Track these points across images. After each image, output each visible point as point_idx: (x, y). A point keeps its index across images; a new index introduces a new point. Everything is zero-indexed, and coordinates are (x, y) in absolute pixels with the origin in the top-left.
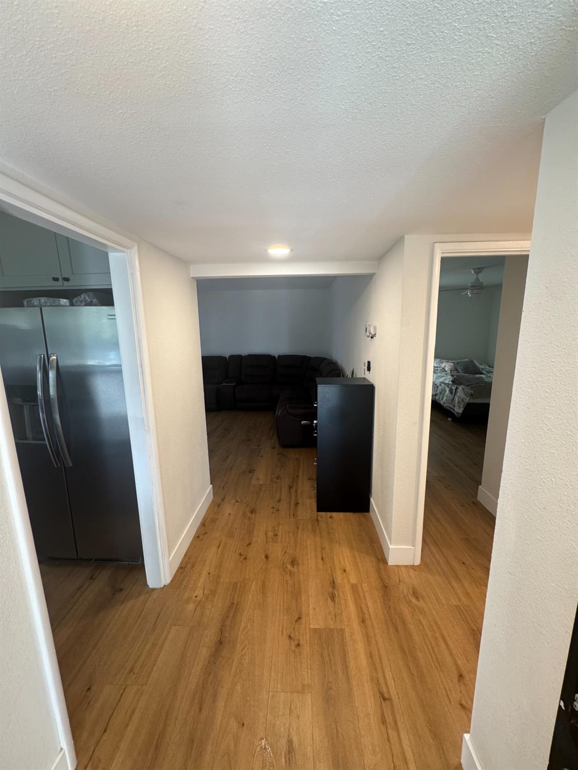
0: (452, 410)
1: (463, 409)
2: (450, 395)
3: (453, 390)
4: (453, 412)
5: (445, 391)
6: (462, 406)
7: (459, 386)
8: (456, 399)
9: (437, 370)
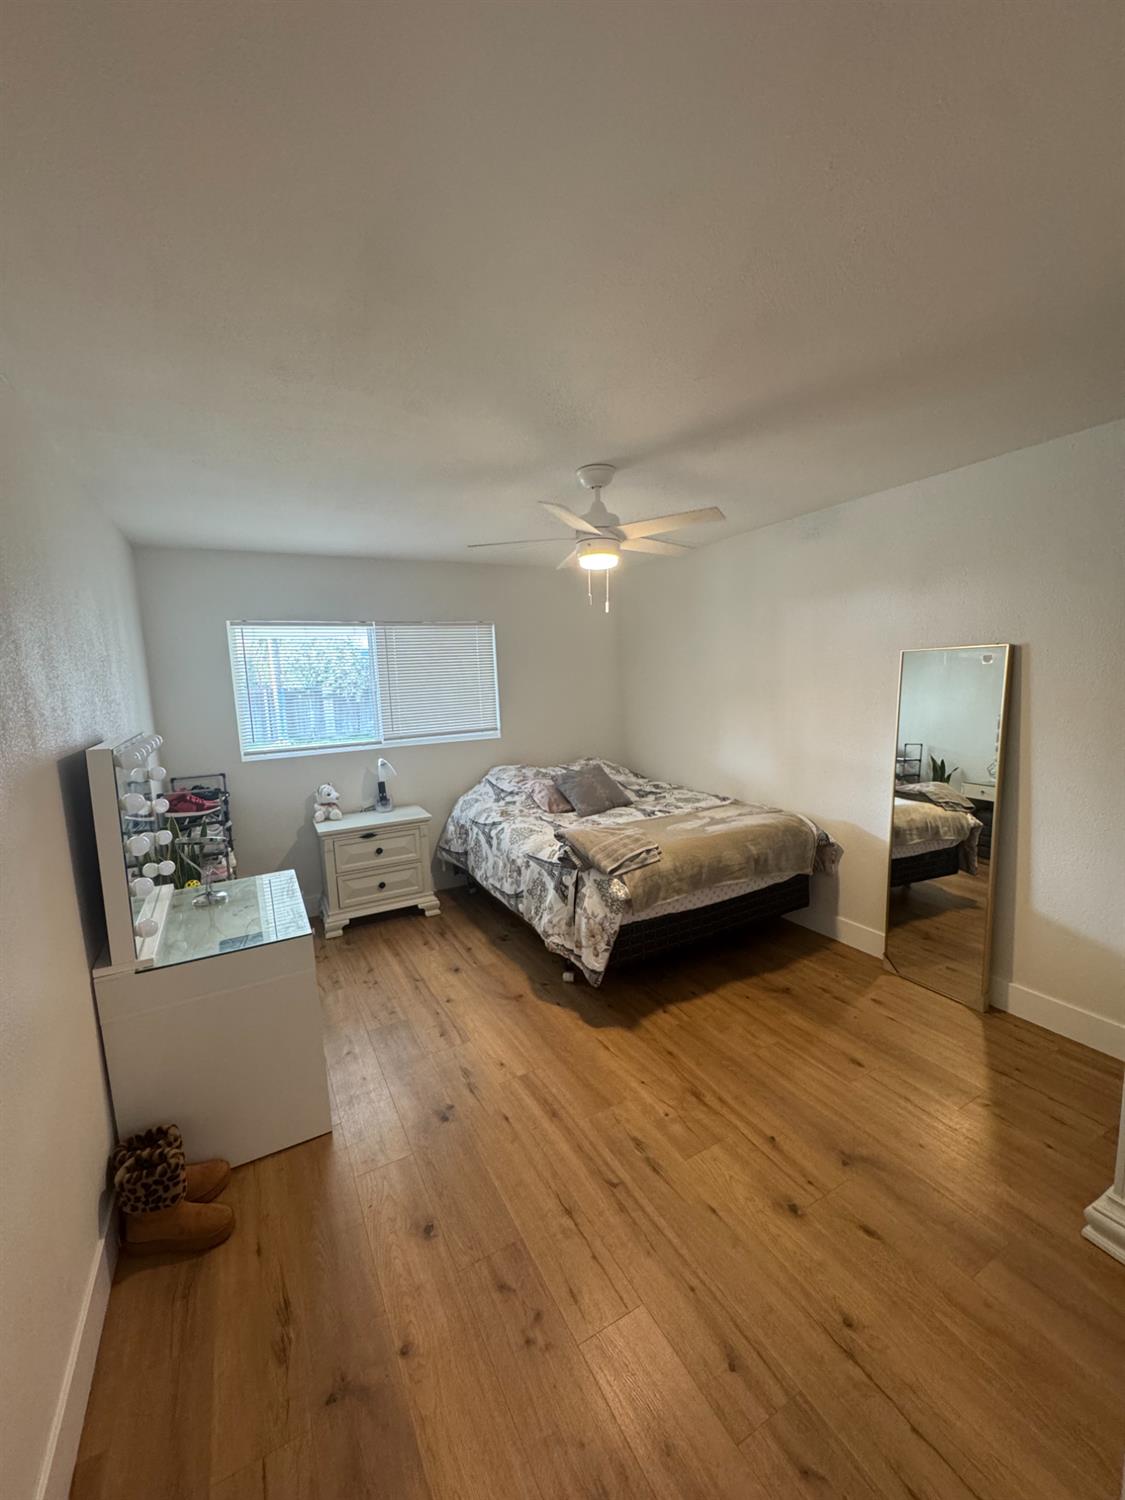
0: (573, 959)
1: (607, 955)
2: (559, 905)
3: (567, 887)
4: (578, 964)
5: (544, 889)
6: (603, 946)
7: (585, 875)
8: (582, 922)
9: (514, 803)
